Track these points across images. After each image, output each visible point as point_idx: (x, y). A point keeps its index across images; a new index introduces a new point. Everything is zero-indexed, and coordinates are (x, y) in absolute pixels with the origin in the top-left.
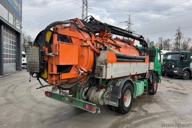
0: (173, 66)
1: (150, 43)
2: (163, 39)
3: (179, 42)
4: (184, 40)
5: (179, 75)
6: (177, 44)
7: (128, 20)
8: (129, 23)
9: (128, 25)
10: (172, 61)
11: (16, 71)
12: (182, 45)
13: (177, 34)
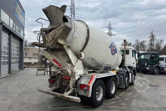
0: (146, 64)
1: (128, 44)
2: (139, 41)
3: (152, 43)
4: (157, 41)
5: (151, 71)
6: (151, 44)
7: (109, 26)
8: (110, 28)
9: (109, 30)
10: (144, 60)
11: (19, 70)
12: (155, 45)
13: (151, 36)
